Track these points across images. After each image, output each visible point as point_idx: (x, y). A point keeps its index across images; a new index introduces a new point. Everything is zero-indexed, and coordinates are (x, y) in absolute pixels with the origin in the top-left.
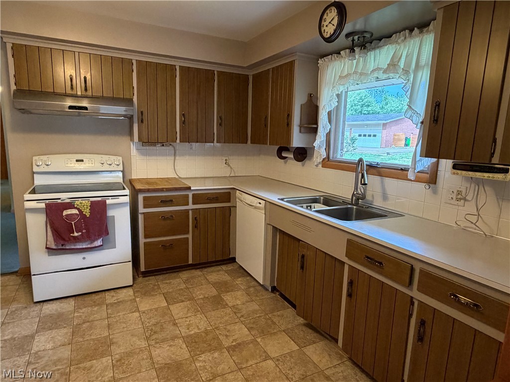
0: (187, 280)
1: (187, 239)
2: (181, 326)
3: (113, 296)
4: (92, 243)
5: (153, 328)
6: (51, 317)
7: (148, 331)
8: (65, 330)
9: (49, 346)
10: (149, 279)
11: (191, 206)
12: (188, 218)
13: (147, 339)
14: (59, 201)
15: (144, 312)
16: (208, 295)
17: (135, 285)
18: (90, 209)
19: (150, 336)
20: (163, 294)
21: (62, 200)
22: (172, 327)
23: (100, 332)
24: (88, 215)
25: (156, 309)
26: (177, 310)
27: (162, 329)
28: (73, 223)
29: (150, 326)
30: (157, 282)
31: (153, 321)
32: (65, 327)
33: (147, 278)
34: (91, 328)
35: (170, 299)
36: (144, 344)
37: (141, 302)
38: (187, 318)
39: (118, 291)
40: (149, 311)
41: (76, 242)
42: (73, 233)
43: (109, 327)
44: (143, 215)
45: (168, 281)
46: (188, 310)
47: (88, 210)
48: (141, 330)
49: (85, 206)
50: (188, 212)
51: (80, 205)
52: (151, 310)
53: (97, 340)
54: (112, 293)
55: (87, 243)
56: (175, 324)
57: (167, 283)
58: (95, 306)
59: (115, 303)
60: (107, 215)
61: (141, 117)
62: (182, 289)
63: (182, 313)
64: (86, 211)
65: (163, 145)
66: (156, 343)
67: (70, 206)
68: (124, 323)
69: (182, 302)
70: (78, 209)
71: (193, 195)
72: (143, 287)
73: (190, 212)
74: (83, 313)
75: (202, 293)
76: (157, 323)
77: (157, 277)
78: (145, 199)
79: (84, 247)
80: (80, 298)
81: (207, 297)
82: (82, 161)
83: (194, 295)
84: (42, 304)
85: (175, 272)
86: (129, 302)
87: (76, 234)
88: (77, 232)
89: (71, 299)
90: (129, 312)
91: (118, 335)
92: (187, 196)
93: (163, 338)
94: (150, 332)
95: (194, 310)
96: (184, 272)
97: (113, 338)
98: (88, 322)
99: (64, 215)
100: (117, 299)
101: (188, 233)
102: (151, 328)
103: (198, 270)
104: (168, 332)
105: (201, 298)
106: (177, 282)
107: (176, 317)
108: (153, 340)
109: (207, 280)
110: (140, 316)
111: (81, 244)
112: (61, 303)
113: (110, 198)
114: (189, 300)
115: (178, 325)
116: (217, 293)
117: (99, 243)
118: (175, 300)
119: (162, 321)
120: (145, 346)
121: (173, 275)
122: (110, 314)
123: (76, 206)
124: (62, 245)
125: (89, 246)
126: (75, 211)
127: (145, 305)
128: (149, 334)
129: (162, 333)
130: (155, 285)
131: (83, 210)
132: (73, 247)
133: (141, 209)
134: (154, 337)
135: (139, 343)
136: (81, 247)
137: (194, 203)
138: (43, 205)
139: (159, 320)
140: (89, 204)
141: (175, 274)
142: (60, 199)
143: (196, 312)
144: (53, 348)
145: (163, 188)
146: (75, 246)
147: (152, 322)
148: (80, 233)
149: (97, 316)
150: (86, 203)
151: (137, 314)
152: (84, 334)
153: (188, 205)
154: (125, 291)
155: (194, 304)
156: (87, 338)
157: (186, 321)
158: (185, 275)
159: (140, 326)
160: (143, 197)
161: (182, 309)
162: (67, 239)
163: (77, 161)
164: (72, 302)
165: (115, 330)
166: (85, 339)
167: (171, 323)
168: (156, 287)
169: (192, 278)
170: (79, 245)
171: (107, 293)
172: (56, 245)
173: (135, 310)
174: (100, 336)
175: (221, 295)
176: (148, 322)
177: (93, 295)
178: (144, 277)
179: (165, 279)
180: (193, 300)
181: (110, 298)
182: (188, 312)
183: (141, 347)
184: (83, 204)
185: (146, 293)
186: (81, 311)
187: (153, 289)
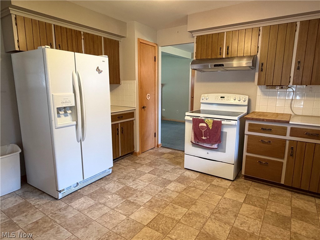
0: (273, 194)
1: (282, 163)
2: (238, 220)
3: (218, 182)
4: (212, 145)
5: (221, 210)
6: (184, 177)
7: (217, 209)
8: (183, 186)
9: (172, 189)
10: (247, 182)
11: (288, 137)
12: (285, 147)
13: (212, 213)
14: (200, 118)
15: (225, 198)
16: (280, 213)
17: (235, 181)
18: (212, 125)
19: (215, 213)
20: (247, 194)
21: (201, 118)
22: (232, 216)
23: (194, 195)
24: (211, 128)
25: (233, 201)
26: (246, 209)
27: (225, 214)
28: (203, 131)
29: (221, 208)
30: (250, 186)
31: (225, 206)
32: (185, 185)
33: (246, 181)
34: (193, 191)
35: (248, 200)
36: (208, 214)
37: (229, 192)
38: (247, 217)
39: (223, 180)
40: (228, 199)
41: (204, 143)
42: (203, 137)
43: (201, 195)
44: (247, 136)
45: (258, 189)
46: (254, 213)
47: (211, 125)
48: (214, 207)
49: (210, 123)
50: (286, 141)
51: (207, 121)
52: (230, 199)
53: (191, 198)
54: (219, 180)
55: (209, 145)
56: (235, 216)
57: (256, 190)
58: (206, 182)
59: (215, 186)
60: (221, 131)
61: (261, 68)
62: (263, 198)
63: (247, 212)
64: (210, 125)
65: (282, 88)
66: (215, 219)
67: (203, 121)
68: (209, 197)
69: (254, 206)
70: (206, 124)
71: (291, 128)
72: (238, 185)
73: (288, 142)
74: (197, 182)
75: (276, 209)
76: (226, 208)
77: (253, 183)
78: (250, 125)
79: (208, 146)
80: (202, 175)
81: (277, 214)
82: (224, 97)
83: (268, 207)
84: (187, 170)
85: (269, 185)
86: (223, 189)
87: (204, 138)
88: (204, 137)
89: (199, 174)
90: (217, 194)
91: (201, 202)
92: (286, 129)
93: (221, 219)
94: (217, 211)
95: (258, 216)
96: (277, 189)
97: (197, 202)
98: (195, 188)
99: (200, 125)
100: (218, 184)
101: (283, 158)
102: (220, 209)
103: (290, 192)
104: (226, 218)
105: (272, 212)
106: (264, 192)
107: (240, 212)
108: (214, 216)
109: (291, 202)
110: (221, 199)
111: (206, 144)
112: (194, 173)
113: (226, 120)
114: (261, 208)
115: (237, 218)
116: (290, 216)
117: (215, 146)
118: (251, 203)
119: (229, 209)
120: (208, 216)
121: (266, 187)
122: (208, 190)
123: (205, 122)
124: (198, 142)
125: (210, 147)
126: (205, 125)
127: (230, 195)
128: (216, 211)
129: (223, 216)
130: (246, 187)
131: (209, 125)
132: (202, 145)
133: (246, 132)
134: (217, 215)
135: (206, 212)
136: (206, 146)
137: (291, 135)
138: (191, 119)
139: (229, 207)
140: (212, 122)
141: (268, 187)
142: (199, 117)
143: (257, 218)
144: (173, 191)
145: (264, 119)
146: (203, 144)
147: (223, 206)
148: (206, 138)
149: (201, 187)
150: (211, 121)
151: (220, 197)
152: (188, 192)
153: (285, 135)
154: (227, 181)
155: (262, 212)
156: (188, 195)
157: (245, 219)
158: (274, 190)
159: (215, 205)
160: (249, 123)
161: (250, 210)
162: (200, 140)
163: (221, 97)
164: (198, 174)
165: (202, 198)
166: (186, 195)
167: (234, 214)
168: (246, 189)
169: (279, 195)
170: (205, 145)
171: (217, 179)
172: (195, 141)
173: (222, 195)
174: (193, 197)
175: (292, 219)
176: (222, 205)
177: (210, 176)
178: (245, 179)
179: (257, 187)
180: (264, 209)
181: (215, 182)
182: (252, 214)
183: (205, 215)
184: (209, 122)
185: (237, 189)
186: (197, 181)
187: (243, 189)
